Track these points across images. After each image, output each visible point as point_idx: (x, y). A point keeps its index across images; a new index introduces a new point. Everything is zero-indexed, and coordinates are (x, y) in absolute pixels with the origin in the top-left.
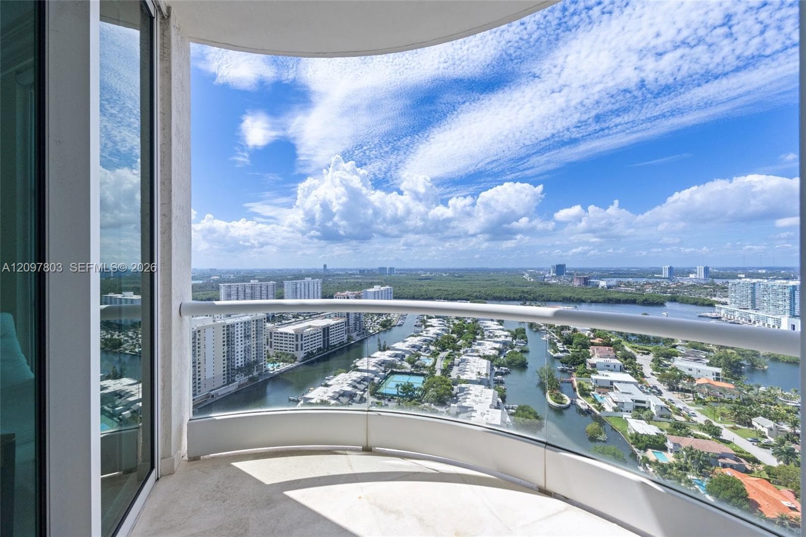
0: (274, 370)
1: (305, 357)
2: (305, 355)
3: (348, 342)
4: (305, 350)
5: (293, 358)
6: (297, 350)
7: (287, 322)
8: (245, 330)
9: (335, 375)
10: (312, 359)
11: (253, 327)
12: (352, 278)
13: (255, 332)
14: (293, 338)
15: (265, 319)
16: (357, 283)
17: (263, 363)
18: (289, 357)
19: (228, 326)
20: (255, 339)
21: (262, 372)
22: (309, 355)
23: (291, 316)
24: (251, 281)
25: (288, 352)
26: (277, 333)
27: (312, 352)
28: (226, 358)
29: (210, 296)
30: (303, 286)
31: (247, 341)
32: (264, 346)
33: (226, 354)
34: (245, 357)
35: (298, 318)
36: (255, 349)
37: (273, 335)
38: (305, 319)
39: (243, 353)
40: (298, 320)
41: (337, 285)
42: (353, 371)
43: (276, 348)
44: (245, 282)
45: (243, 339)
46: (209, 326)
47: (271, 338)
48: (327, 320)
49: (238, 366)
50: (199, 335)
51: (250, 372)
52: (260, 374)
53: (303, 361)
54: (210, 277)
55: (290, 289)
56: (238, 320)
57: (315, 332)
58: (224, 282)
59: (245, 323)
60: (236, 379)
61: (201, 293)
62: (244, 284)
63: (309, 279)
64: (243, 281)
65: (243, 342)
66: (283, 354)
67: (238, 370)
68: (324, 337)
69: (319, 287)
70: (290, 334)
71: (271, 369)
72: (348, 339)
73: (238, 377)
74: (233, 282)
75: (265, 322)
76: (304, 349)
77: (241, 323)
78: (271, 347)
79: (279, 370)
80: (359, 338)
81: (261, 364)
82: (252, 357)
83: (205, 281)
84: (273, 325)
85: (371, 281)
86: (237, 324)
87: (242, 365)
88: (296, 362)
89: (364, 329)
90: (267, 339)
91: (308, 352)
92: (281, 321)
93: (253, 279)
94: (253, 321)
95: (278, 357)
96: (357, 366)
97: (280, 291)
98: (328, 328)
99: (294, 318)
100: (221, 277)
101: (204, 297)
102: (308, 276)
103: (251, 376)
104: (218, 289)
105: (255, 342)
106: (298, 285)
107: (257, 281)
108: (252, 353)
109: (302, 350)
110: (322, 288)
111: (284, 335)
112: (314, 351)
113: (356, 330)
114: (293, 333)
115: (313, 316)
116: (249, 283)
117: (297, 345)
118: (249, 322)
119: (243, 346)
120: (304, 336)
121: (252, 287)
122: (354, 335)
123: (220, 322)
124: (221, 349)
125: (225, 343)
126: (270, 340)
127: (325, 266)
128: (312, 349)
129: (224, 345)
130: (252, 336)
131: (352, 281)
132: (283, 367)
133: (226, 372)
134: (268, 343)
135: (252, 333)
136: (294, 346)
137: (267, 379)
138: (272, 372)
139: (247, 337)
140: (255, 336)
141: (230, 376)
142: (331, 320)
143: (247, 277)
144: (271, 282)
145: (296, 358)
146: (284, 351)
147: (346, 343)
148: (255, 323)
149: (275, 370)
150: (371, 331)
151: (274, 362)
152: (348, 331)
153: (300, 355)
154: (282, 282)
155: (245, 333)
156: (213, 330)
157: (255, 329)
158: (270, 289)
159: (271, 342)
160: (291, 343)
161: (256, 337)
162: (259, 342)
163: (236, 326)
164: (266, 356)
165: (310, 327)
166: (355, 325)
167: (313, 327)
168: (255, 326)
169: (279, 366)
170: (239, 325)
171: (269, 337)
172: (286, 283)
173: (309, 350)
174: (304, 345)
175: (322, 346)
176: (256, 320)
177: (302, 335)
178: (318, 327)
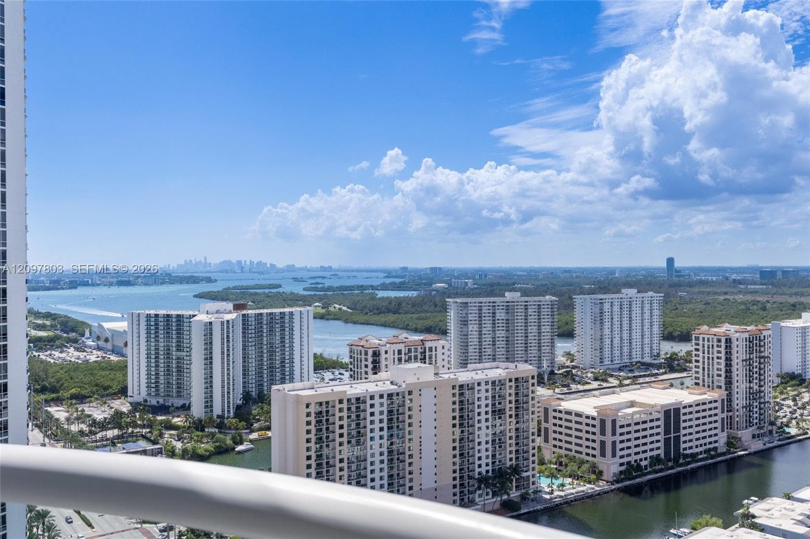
0: (552, 492)
1: (621, 472)
2: (623, 468)
3: (728, 452)
4: (622, 457)
5: (594, 472)
6: (603, 454)
7: (581, 387)
8: (494, 397)
9: (694, 529)
10: (638, 480)
11: (509, 391)
12: (740, 292)
13: (513, 405)
14: (594, 426)
15: (533, 377)
16: (755, 303)
17: (530, 473)
18: (585, 467)
19: (461, 387)
20: (513, 420)
21: (527, 493)
22: (631, 470)
23: (589, 375)
24: (507, 294)
25: (583, 456)
26: (560, 412)
27: (639, 466)
28: (457, 452)
29: (429, 323)
30: (616, 308)
31: (498, 422)
32: (531, 438)
33: (457, 444)
34: (494, 456)
35: (606, 381)
36: (513, 441)
37: (551, 414)
38: (621, 385)
39: (490, 446)
40: (605, 385)
41: (703, 307)
42: (742, 526)
43: (558, 443)
44: (495, 296)
45: (489, 416)
46: (428, 384)
47: (546, 421)
48: (672, 391)
49: (480, 473)
50: (411, 400)
51: (504, 489)
52: (524, 497)
53: (618, 482)
54: (431, 285)
55: (589, 314)
56: (480, 376)
57: (644, 417)
58: (456, 295)
59: (494, 383)
60: (477, 500)
61: (415, 316)
62: (492, 299)
63: (632, 292)
64: (492, 294)
65: (489, 424)
66: (573, 459)
67: (480, 481)
68: (667, 432)
69: (656, 312)
70: (588, 417)
71: (547, 490)
72: (729, 444)
73: (480, 496)
74: (473, 296)
75: (533, 385)
76: (619, 453)
77: (487, 383)
78: (546, 440)
79: (562, 494)
80: (758, 445)
81: (525, 474)
82: (508, 458)
83: (423, 292)
84: (550, 392)
85: (793, 300)
86: (479, 384)
87: (487, 472)
88: (601, 483)
89: (772, 424)
90: (539, 422)
91: (629, 463)
92: (567, 386)
93: (510, 291)
94: (510, 380)
95: (561, 464)
96: (754, 517)
97: (565, 318)
98: (677, 411)
99: (596, 379)
100: (450, 285)
101: (421, 324)
102: (629, 285)
103: (505, 497)
104: (444, 308)
105: (513, 427)
106: (607, 307)
107: (519, 294)
108: (509, 449)
109: (614, 455)
110: (664, 314)
111: (573, 418)
112: (643, 463)
113: (750, 424)
114: (595, 414)
115: (641, 380)
116: (502, 299)
117: (603, 443)
118: (502, 383)
119: (490, 431)
120: (618, 424)
121: (509, 308)
122: (745, 435)
123: (446, 376)
124: (449, 434)
125: (457, 422)
126: (544, 425)
127: (670, 261)
128: (638, 457)
129: (454, 426)
130: (508, 413)
131: (740, 297)
132: (572, 488)
133: (457, 482)
134: (539, 430)
135: (508, 406)
136: (597, 445)
137: (538, 511)
138: (548, 497)
139: (498, 413)
140: (513, 413)
141: (466, 490)
142: (685, 393)
143: (499, 284)
144: (547, 297)
145: (601, 473)
146: (573, 453)
147: (724, 454)
148: (513, 384)
149: (556, 493)
150: (793, 431)
151: (552, 476)
152: (729, 423)
153: (611, 467)
154: (571, 298)
155: (494, 405)
156: (435, 393)
157: (513, 398)
158: (545, 311)
159: (546, 429)
160: (591, 437)
161: (517, 415)
162: (521, 426)
163: (477, 388)
164: (536, 458)
165: (632, 404)
166: (749, 407)
167: (641, 405)
168: (513, 391)
169: (563, 485)
170: (483, 387)
171: (542, 419)
172: (578, 299)
173: (632, 459)
174: (619, 446)
175: (661, 452)
176: (517, 379)
177: (614, 422)
178: (653, 406)
